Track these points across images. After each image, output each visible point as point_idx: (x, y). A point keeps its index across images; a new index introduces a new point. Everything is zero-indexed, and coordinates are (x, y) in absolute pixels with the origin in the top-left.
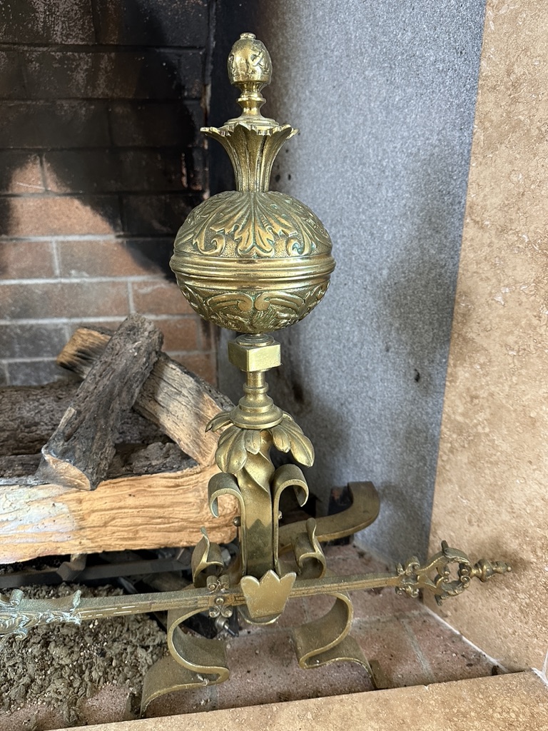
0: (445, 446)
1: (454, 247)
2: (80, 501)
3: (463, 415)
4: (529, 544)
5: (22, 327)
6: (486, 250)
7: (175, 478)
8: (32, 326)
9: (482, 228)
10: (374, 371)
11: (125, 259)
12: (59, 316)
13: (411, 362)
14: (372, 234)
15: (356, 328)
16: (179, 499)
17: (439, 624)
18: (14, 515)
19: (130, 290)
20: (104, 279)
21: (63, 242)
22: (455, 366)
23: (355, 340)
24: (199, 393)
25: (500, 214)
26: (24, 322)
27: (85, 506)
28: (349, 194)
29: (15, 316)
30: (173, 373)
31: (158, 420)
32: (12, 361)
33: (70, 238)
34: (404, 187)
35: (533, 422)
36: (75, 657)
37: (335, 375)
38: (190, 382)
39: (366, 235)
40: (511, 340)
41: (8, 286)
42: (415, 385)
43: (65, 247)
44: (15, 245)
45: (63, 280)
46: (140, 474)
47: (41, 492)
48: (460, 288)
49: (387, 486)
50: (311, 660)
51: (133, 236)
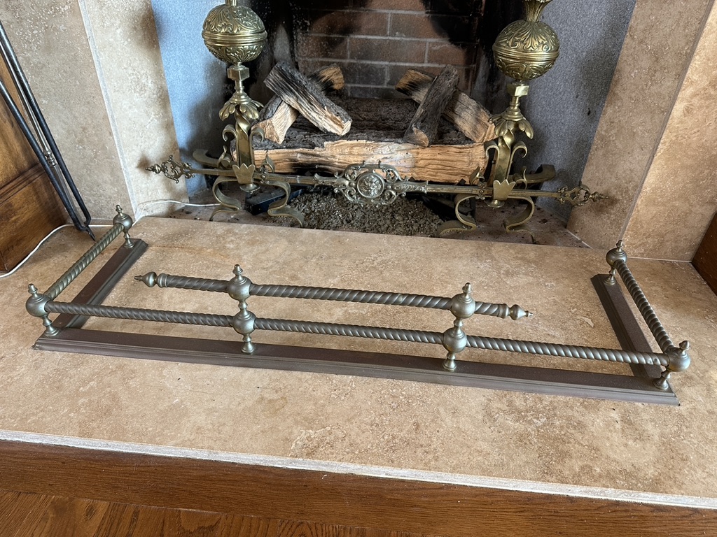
0: (594, 147)
1: (619, 46)
2: (418, 153)
3: (605, 131)
4: (620, 191)
5: (362, 65)
6: (633, 50)
7: (460, 148)
8: (368, 65)
9: (633, 39)
10: (567, 108)
11: (429, 27)
12: (384, 60)
13: (588, 104)
14: (582, 32)
15: (562, 83)
16: (460, 158)
17: (572, 236)
18: (390, 155)
19: (427, 47)
20: (413, 39)
21: (395, 14)
22: (607, 107)
23: (561, 90)
24: (478, 108)
25: (642, 34)
26: (364, 62)
27: (420, 156)
28: (574, 7)
29: (360, 58)
30: (464, 97)
31: (454, 121)
32: (353, 85)
33: (400, 12)
34: (603, 9)
35: (634, 133)
36: (405, 221)
37: (545, 110)
38: (474, 103)
39: (578, 32)
40: (633, 95)
41: (359, 39)
42: (587, 117)
43: (396, 16)
44: (368, 14)
45: (390, 38)
46: (446, 144)
47: (403, 147)
48: (618, 67)
49: (561, 171)
50: (511, 228)
51: (435, 13)
